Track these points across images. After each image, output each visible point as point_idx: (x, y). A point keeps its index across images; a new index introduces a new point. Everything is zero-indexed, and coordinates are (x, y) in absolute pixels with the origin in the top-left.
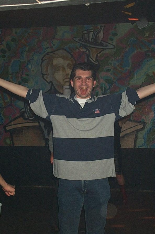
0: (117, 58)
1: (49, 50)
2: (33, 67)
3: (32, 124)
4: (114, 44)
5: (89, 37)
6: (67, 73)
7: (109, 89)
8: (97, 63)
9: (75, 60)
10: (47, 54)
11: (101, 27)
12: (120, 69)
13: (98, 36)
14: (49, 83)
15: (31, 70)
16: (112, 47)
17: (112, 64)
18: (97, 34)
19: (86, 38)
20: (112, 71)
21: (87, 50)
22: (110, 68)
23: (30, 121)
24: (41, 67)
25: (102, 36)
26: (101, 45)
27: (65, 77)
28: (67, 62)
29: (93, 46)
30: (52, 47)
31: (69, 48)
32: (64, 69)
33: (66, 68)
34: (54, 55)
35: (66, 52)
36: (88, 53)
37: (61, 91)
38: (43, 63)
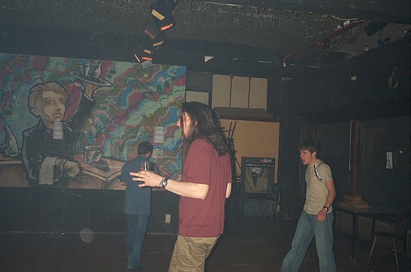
0: (114, 96)
1: (39, 81)
2: (18, 98)
3: (14, 162)
4: (112, 82)
5: (85, 72)
6: (59, 108)
7: (104, 128)
8: (92, 100)
9: (68, 95)
10: (36, 85)
11: (99, 63)
12: (117, 108)
13: (95, 72)
14: (37, 117)
15: (17, 101)
16: (110, 84)
17: (109, 103)
18: (94, 69)
19: (82, 72)
20: (108, 110)
21: (83, 85)
22: (106, 107)
23: (12, 159)
24: (29, 99)
25: (100, 72)
26: (98, 81)
27: (57, 112)
28: (60, 96)
29: (89, 82)
30: (42, 79)
31: (62, 81)
32: (55, 103)
33: (57, 102)
34: (45, 88)
35: (58, 85)
36: (83, 88)
37: (51, 127)
38: (31, 95)
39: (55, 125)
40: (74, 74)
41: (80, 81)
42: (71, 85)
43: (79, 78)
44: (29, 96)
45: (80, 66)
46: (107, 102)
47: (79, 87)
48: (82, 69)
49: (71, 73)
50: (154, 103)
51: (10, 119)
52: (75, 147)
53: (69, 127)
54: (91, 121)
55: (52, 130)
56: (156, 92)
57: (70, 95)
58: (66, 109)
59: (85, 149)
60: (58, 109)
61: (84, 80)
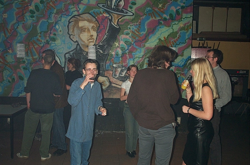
0: (135, 24)
1: (76, 13)
2: (60, 28)
4: (133, 12)
5: (111, 4)
7: (128, 49)
8: (118, 27)
10: (74, 17)
12: (137, 33)
13: (119, 4)
14: (75, 42)
15: (59, 30)
16: (131, 14)
17: (131, 29)
18: (119, 2)
19: (109, 5)
20: (130, 35)
21: (110, 15)
22: (129, 32)
24: (68, 28)
25: (123, 4)
26: (122, 11)
27: (90, 38)
28: (92, 25)
29: (115, 12)
30: (78, 11)
31: (94, 12)
32: (89, 30)
33: (90, 30)
34: (80, 19)
35: (91, 16)
36: (110, 17)
37: (86, 50)
38: (70, 24)
39: (89, 48)
40: (103, 6)
41: (108, 12)
42: (101, 15)
44: (68, 25)
46: (130, 28)
48: (109, 2)
49: (101, 5)
50: (167, 28)
51: (54, 45)
52: (105, 65)
53: (100, 49)
54: (117, 44)
55: (87, 52)
56: (169, 19)
57: (100, 23)
59: (113, 67)
60: (91, 35)
61: (111, 11)
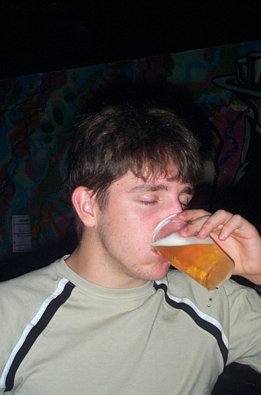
5: (252, 72)
21: (251, 106)
36: (251, 113)
40: (229, 82)
41: (244, 99)
42: (224, 110)
43: (241, 90)
45: (240, 61)
47: (242, 112)
48: (245, 68)
49: (222, 82)
58: (217, 171)
